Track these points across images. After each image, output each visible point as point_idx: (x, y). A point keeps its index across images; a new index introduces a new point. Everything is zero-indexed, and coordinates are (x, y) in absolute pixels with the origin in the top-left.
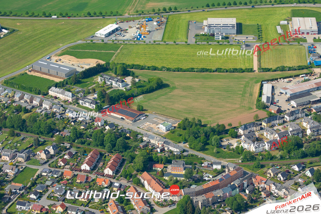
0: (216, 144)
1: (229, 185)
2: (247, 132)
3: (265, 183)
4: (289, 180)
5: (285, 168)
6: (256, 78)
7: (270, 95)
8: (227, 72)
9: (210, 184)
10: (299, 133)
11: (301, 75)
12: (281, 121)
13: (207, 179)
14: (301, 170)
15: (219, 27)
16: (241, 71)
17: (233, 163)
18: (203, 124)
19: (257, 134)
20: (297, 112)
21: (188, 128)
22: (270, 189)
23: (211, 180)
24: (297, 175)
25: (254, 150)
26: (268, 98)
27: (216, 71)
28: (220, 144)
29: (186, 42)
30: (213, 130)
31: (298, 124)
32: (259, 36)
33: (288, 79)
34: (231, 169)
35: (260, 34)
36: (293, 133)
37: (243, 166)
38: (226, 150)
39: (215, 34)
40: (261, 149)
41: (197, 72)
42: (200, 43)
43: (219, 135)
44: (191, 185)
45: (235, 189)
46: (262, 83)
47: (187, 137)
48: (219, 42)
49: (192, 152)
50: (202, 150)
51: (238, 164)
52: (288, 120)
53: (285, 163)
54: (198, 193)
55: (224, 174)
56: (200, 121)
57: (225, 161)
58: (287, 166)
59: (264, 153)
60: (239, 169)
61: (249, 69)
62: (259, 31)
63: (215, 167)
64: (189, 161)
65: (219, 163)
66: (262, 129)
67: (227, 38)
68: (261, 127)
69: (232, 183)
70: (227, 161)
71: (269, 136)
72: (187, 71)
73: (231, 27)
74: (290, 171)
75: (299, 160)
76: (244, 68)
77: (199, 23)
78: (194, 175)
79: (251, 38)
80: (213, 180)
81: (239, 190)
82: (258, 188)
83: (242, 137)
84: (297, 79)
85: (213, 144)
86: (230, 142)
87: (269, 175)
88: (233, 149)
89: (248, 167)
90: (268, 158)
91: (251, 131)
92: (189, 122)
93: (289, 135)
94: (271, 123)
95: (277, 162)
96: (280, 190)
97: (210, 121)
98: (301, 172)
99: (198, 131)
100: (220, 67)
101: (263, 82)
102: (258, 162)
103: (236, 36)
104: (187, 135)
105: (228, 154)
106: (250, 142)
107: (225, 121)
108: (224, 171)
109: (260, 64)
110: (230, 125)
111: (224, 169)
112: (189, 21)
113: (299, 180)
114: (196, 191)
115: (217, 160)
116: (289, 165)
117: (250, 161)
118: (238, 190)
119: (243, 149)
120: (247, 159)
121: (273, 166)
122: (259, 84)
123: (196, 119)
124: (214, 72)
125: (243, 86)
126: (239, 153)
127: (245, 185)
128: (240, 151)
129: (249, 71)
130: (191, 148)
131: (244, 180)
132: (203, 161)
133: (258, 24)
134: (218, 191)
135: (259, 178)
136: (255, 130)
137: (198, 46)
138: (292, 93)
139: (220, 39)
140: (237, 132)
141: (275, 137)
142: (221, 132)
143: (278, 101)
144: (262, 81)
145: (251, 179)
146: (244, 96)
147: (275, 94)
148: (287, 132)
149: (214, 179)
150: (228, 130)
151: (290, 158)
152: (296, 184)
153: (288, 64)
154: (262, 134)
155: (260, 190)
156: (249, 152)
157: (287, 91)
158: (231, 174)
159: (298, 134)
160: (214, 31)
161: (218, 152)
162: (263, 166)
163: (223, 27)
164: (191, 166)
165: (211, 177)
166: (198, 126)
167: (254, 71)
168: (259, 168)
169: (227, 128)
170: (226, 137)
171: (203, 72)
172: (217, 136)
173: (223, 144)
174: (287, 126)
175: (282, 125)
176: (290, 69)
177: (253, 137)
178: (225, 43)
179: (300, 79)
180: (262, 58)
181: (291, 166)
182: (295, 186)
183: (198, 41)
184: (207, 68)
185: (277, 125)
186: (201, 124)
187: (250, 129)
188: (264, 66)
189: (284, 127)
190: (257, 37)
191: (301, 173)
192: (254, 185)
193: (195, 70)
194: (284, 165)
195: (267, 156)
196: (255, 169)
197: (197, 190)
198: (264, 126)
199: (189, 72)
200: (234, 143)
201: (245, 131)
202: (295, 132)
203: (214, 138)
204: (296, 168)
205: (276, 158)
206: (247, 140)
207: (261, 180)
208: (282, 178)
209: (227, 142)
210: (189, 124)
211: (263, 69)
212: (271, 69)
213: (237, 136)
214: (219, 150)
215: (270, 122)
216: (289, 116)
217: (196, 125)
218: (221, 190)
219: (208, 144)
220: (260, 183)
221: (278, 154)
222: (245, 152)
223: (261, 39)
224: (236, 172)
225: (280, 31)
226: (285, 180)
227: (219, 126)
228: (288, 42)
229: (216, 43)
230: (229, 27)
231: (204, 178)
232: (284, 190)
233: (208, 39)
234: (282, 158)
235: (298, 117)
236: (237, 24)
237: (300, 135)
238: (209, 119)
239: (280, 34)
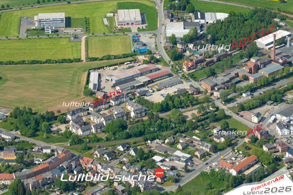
0: (45, 130)
1: (58, 167)
2: (74, 117)
3: (92, 163)
4: (115, 159)
5: (110, 149)
6: (84, 67)
7: (96, 82)
8: (56, 62)
9: (40, 168)
10: (123, 115)
11: (126, 62)
12: (107, 106)
13: (37, 162)
14: (126, 150)
15: (49, 21)
16: (69, 61)
17: (62, 147)
18: (33, 112)
19: (84, 119)
20: (122, 97)
21: (18, 117)
22: (96, 169)
23: (41, 164)
24: (122, 154)
25: (82, 133)
26: (95, 85)
27: (46, 62)
28: (50, 130)
29: (18, 37)
30: (43, 117)
31: (122, 108)
32: (87, 28)
33: (113, 67)
34: (60, 152)
35: (88, 27)
36: (118, 116)
37: (72, 149)
38: (55, 135)
39: (45, 28)
40: (87, 133)
41: (28, 64)
42: (31, 37)
43: (48, 122)
44: (22, 169)
45: (63, 171)
46: (89, 71)
47: (18, 125)
48: (48, 36)
49: (23, 138)
50: (32, 137)
51: (67, 147)
52: (113, 104)
53: (111, 144)
54: (29, 176)
55: (53, 157)
56: (30, 109)
57: (54, 145)
58: (113, 147)
59: (91, 136)
60: (67, 151)
61: (77, 59)
62: (86, 24)
63: (45, 151)
64: (20, 147)
65: (49, 148)
66: (89, 114)
67: (57, 31)
68: (88, 112)
69: (61, 165)
70: (56, 145)
71: (95, 120)
72: (19, 64)
73: (60, 21)
74: (115, 151)
75: (124, 140)
76: (72, 58)
77: (30, 19)
78: (25, 160)
79: (79, 31)
80: (43, 163)
81: (68, 171)
82: (86, 168)
83: (70, 122)
84: (122, 67)
85: (43, 130)
86: (59, 127)
87: (95, 156)
88: (62, 134)
89: (76, 149)
90: (95, 141)
91: (78, 116)
92: (21, 111)
93: (114, 118)
94: (97, 108)
95: (103, 144)
96: (106, 169)
97: (41, 109)
98: (126, 151)
99: (29, 119)
100: (50, 59)
101: (90, 71)
102: (85, 144)
103: (65, 30)
104: (18, 123)
105: (57, 138)
106: (78, 126)
107: (54, 109)
108: (54, 155)
109: (88, 54)
110: (59, 111)
111: (53, 153)
112: (21, 18)
113: (124, 159)
114: (27, 174)
115: (47, 145)
116: (115, 146)
117: (78, 144)
118: (66, 171)
119: (71, 133)
120: (75, 142)
121: (99, 147)
122: (86, 73)
123: (27, 107)
124: (44, 63)
125: (71, 75)
126: (67, 138)
127: (74, 166)
128: (68, 135)
129: (78, 61)
130: (23, 135)
131: (71, 161)
132: (33, 146)
133: (86, 18)
134: (47, 173)
135: (86, 159)
136: (82, 115)
137: (29, 40)
138: (117, 79)
139: (50, 33)
140: (65, 118)
141: (101, 120)
142: (51, 119)
143: (105, 87)
144: (90, 70)
145: (79, 160)
146: (73, 84)
147: (101, 81)
148: (112, 116)
149: (44, 162)
150: (57, 116)
151: (115, 139)
152: (121, 163)
153: (113, 53)
154: (89, 119)
155: (88, 170)
156: (77, 136)
157: (113, 78)
158: (60, 157)
159: (122, 117)
160: (44, 26)
161: (48, 138)
162: (90, 148)
163: (52, 21)
164: (22, 152)
165: (41, 160)
166: (29, 114)
167: (82, 61)
168: (86, 150)
169: (56, 114)
170: (56, 123)
171: (34, 64)
172: (46, 122)
173: (53, 129)
174: (113, 110)
175: (107, 109)
176: (115, 57)
177: (80, 121)
178: (54, 36)
179: (125, 66)
180: (89, 49)
181: (116, 146)
182: (120, 165)
183: (29, 36)
184: (38, 60)
185: (103, 110)
186: (32, 112)
187: (77, 115)
188: (91, 56)
189: (110, 111)
190: (85, 29)
191: (125, 152)
192: (81, 166)
193: (26, 62)
194: (110, 146)
195: (93, 139)
196: (83, 151)
197: (27, 173)
198: (91, 111)
199: (21, 64)
200: (63, 127)
201: (73, 116)
202: (120, 115)
203: (44, 125)
204: (121, 148)
205: (102, 140)
206: (75, 124)
207: (88, 161)
208: (108, 158)
209: (57, 128)
210: (20, 113)
211: (90, 58)
212: (98, 58)
213: (66, 122)
214: (49, 135)
215: (96, 107)
216: (114, 101)
217: (27, 113)
218: (50, 172)
219: (38, 130)
220: (87, 164)
221: (104, 136)
222: (73, 136)
223: (88, 31)
224: (64, 155)
225: (106, 22)
226: (110, 160)
227: (48, 113)
228: (114, 33)
229: (46, 36)
230: (58, 21)
231: (35, 162)
232: (109, 169)
233: (38, 33)
234: (108, 139)
235: (122, 101)
236: (66, 18)
237: (125, 117)
238: (40, 107)
239: (106, 26)
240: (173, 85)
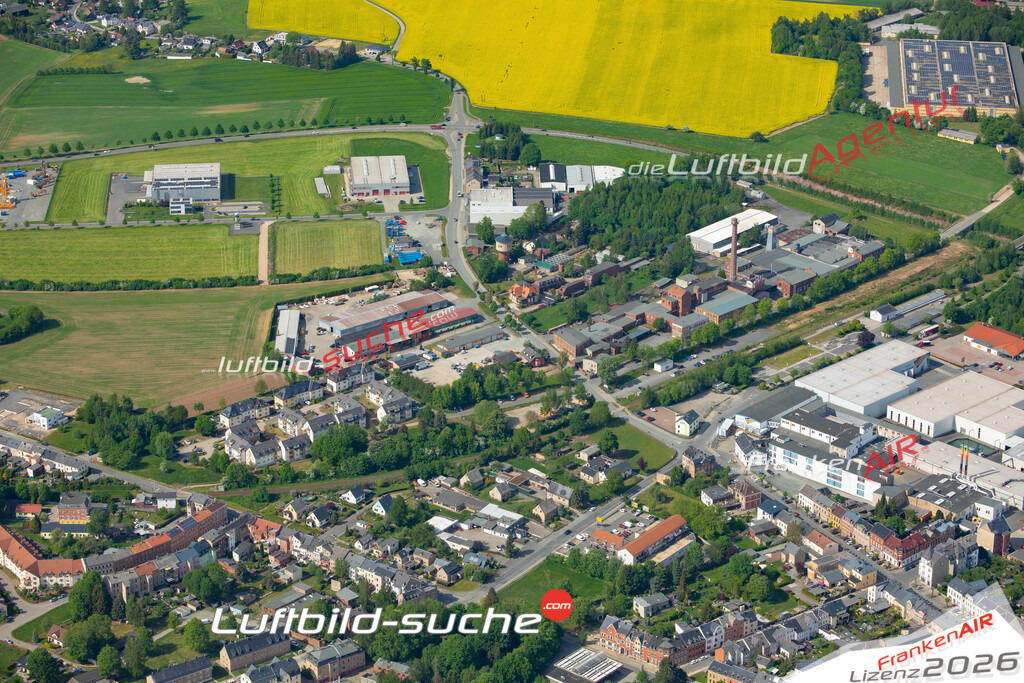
0: (164, 452)
1: (193, 543)
2: (237, 421)
3: (277, 534)
4: (335, 524)
5: (324, 499)
6: (263, 297)
7: (294, 335)
8: (196, 286)
9: (148, 545)
10: (358, 417)
11: (369, 286)
12: (319, 393)
13: (142, 532)
14: (362, 502)
15: (179, 184)
16: (228, 284)
17: (205, 493)
18: (135, 407)
19: (262, 425)
20: (357, 371)
21: (98, 419)
22: (289, 548)
23: (152, 535)
24: (353, 512)
25: (254, 461)
26: (289, 341)
27: (170, 285)
28: (175, 451)
29: (102, 223)
30: (159, 421)
31: (357, 399)
32: (274, 202)
33: (337, 298)
34: (199, 507)
35: (277, 198)
36: (344, 418)
37: (229, 500)
38: (189, 464)
39: (171, 200)
40: (269, 459)
41: (125, 289)
42: (134, 223)
43: (172, 432)
44: (105, 548)
45: (206, 552)
46: (276, 308)
47: (97, 440)
48: (178, 220)
49: (108, 473)
50: (132, 468)
51: (218, 495)
52: (335, 390)
53: (326, 488)
54: (120, 566)
55: (182, 519)
56: (128, 401)
57: (186, 490)
58: (331, 494)
59: (278, 468)
60: (217, 505)
61: (247, 278)
62: (273, 191)
63: (161, 504)
64: (101, 493)
65: (171, 496)
66: (273, 413)
67: (199, 209)
68: (271, 409)
69: (199, 540)
70: (190, 490)
71: (288, 428)
72: (102, 289)
73: (207, 183)
74: (337, 504)
75: (357, 479)
76: (235, 275)
77: (134, 179)
78: (112, 525)
79: (254, 208)
80: (158, 534)
81: (217, 553)
82: (262, 546)
83: (227, 433)
84: (359, 297)
85: (158, 452)
86: (198, 445)
87: (287, 517)
88: (205, 462)
89: (239, 500)
90: (286, 479)
91: (247, 418)
92: (104, 405)
93: (335, 423)
94: (294, 398)
95: (306, 487)
96: (310, 548)
97: (154, 400)
98: (363, 505)
99: (124, 424)
100: (179, 277)
101: (279, 307)
102: (261, 487)
103: (219, 205)
104: (97, 434)
105: (192, 473)
106: (245, 443)
107: (187, 400)
108: (184, 514)
109: (274, 266)
110: (199, 407)
111: (183, 509)
112: (112, 175)
113: (358, 524)
114: (115, 560)
115: (168, 489)
116: (335, 492)
117: (244, 486)
118: (213, 553)
119: (227, 460)
120: (238, 483)
121: (298, 494)
122: (270, 313)
123: (120, 396)
124: (165, 287)
125: (232, 317)
126: (219, 471)
127: (232, 542)
128: (221, 464)
129: (248, 282)
130: (108, 464)
131: (227, 530)
132: (134, 492)
133: (272, 176)
134: (166, 558)
135: (262, 523)
136: (257, 417)
137: (131, 230)
138: (345, 328)
139: (183, 212)
140: (215, 424)
141: (303, 429)
142: (179, 424)
143: (314, 347)
144: (278, 304)
145: (245, 526)
146: (235, 340)
147: (306, 333)
148: (330, 417)
149: (159, 531)
150: (195, 419)
151: (337, 475)
152: (350, 533)
153: (338, 263)
154: (274, 426)
155: (267, 551)
156: (243, 467)
157: (335, 324)
158: (198, 519)
159: (356, 420)
160: (167, 195)
161: (170, 471)
162: (273, 498)
163: (188, 184)
164: (105, 506)
165: (152, 527)
166: (123, 414)
167: (260, 282)
168: (264, 501)
169: (192, 414)
170: (190, 434)
171: (141, 289)
172: (165, 432)
173: (182, 451)
174: (333, 403)
175: (320, 401)
176: (343, 274)
177: (251, 431)
178: (193, 221)
179: (366, 296)
180: (278, 253)
181: (340, 493)
182: (348, 538)
183: (131, 220)
184: (150, 279)
185: (309, 403)
186: (132, 408)
187: (245, 414)
188: (281, 269)
189: (326, 405)
190: (270, 204)
191: (361, 508)
192: (252, 541)
193: (121, 285)
194: (323, 492)
195: (283, 475)
196: (256, 504)
197: (116, 558)
198: (279, 406)
199: (107, 290)
200: (208, 446)
201: (235, 419)
202: (350, 417)
203: (160, 439)
204: (351, 498)
205: (305, 476)
206: (237, 438)
207: (268, 529)
208: (317, 523)
209: (192, 447)
210: (103, 410)
211: (279, 276)
212: (300, 275)
213: (216, 432)
214: (173, 465)
215: (291, 397)
216: (337, 381)
217: (119, 410)
218: (173, 555)
219: (147, 453)
220: (265, 535)
221: (308, 467)
222: (232, 467)
223: (277, 209)
224: (209, 513)
225: (321, 186)
226: (324, 527)
227: (171, 409)
228: (341, 214)
229: (172, 222)
230: (203, 183)
231: (137, 532)
232: (320, 548)
233: (153, 213)
234: (318, 476)
235: (357, 382)
236: (223, 177)
237: (363, 422)
238: (152, 397)
239: (322, 196)
240: (482, 344)
